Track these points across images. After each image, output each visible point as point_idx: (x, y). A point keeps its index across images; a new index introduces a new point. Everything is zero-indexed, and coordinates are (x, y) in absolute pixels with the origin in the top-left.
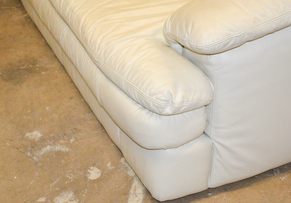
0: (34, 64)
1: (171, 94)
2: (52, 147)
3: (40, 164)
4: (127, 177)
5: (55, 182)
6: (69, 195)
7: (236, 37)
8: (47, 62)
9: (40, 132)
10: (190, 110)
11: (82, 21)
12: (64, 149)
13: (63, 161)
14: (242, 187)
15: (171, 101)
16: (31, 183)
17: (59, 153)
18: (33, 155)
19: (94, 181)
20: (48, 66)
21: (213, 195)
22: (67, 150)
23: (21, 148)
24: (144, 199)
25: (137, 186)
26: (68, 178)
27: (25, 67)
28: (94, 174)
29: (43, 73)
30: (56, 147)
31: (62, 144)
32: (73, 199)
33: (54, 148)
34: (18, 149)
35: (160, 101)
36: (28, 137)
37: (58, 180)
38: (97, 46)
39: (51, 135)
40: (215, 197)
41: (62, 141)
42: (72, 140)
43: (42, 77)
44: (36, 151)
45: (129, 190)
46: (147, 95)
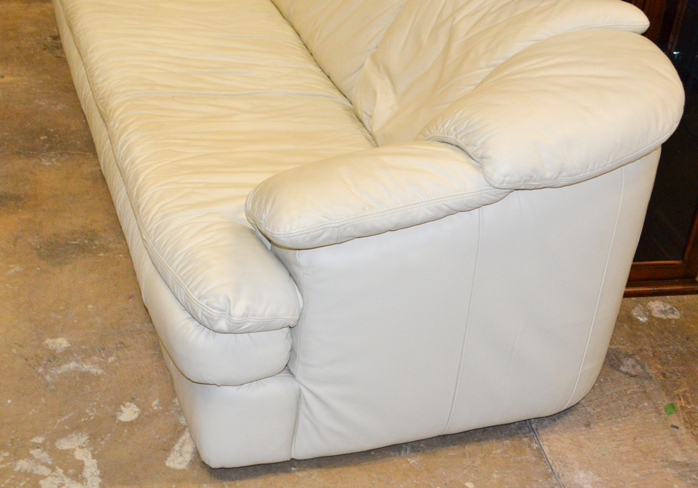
0: (92, 240)
1: (229, 301)
2: (78, 365)
3: (53, 387)
4: (177, 425)
5: (66, 417)
6: (81, 440)
7: (333, 227)
8: (111, 240)
9: (68, 341)
10: (259, 329)
11: (141, 178)
12: (96, 370)
13: (88, 388)
14: (346, 465)
15: (228, 311)
16: (31, 413)
17: (86, 376)
18: (47, 372)
19: (125, 424)
20: (111, 246)
21: (298, 471)
22: (100, 372)
23: (32, 359)
24: (191, 461)
25: (187, 441)
26: (88, 414)
27: (77, 242)
28: (129, 413)
29: (102, 255)
30: (85, 366)
31: (94, 363)
32: (84, 446)
33: (81, 366)
34: (26, 360)
35: (211, 309)
36: (47, 345)
37: (71, 414)
38: (150, 216)
39: (83, 347)
40: (300, 474)
41: (96, 358)
42: (111, 359)
43: (98, 261)
44: (53, 367)
45: (174, 445)
46: (195, 298)
